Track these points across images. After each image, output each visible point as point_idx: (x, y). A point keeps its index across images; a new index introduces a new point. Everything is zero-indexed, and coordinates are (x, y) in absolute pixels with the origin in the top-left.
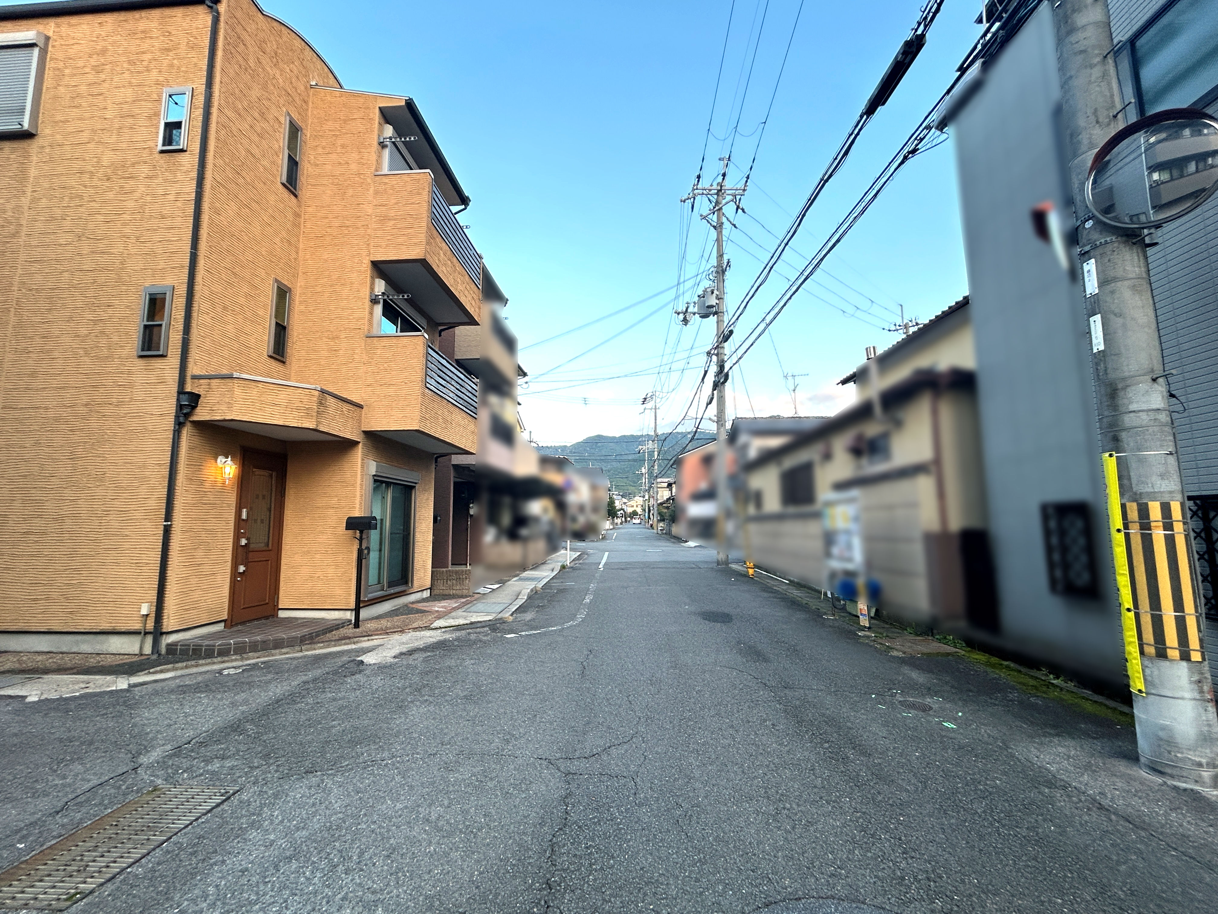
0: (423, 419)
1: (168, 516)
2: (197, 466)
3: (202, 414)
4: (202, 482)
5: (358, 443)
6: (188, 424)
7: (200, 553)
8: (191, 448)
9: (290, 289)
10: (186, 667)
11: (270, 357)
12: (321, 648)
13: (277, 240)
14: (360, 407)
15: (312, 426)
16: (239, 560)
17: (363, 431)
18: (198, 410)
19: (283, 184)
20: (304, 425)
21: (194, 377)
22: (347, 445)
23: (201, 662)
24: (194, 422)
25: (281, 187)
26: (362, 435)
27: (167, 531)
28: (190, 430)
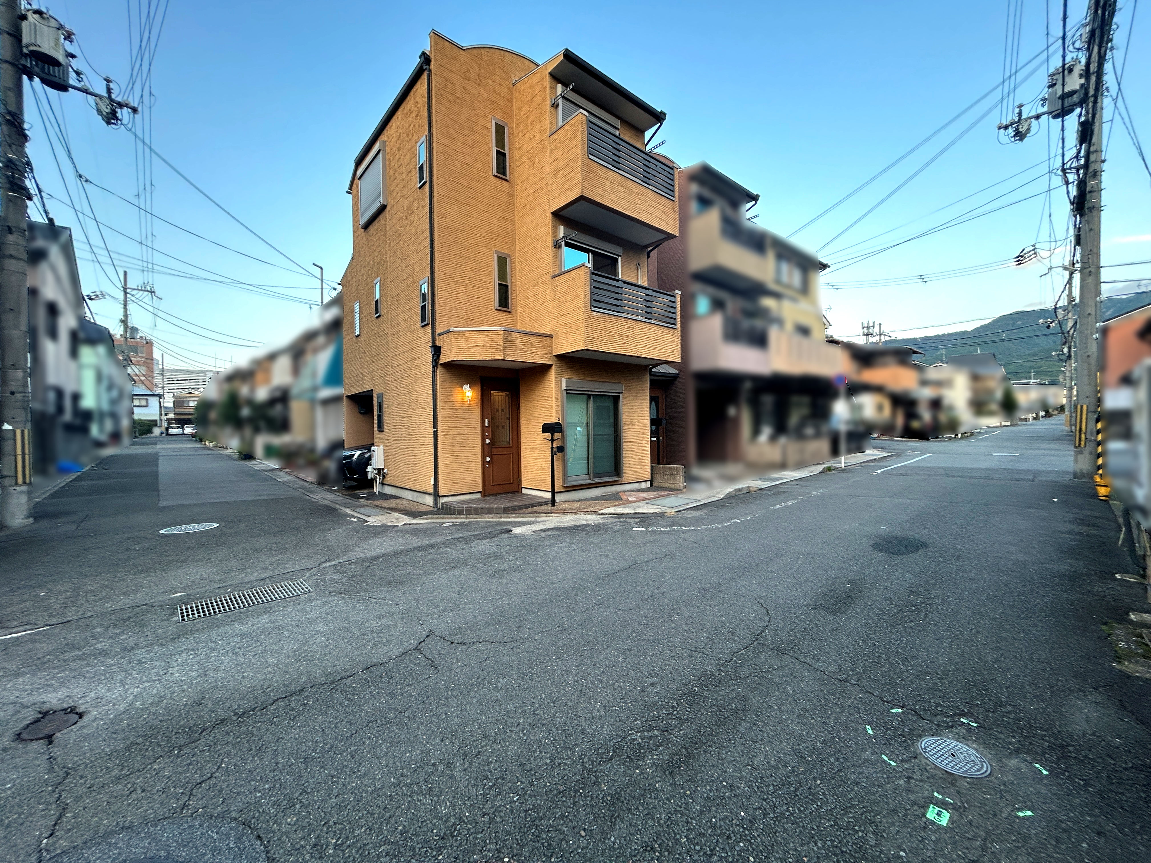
0: (587, 340)
1: (435, 426)
2: (449, 394)
3: (443, 360)
4: (453, 404)
5: (551, 366)
6: (439, 366)
7: (457, 449)
8: (442, 382)
9: (509, 255)
10: (438, 518)
11: (497, 310)
12: (513, 517)
13: (495, 221)
14: (551, 337)
15: (501, 357)
16: (486, 453)
17: (555, 356)
18: (442, 356)
19: (495, 176)
20: (496, 358)
21: (440, 335)
22: (544, 369)
23: (446, 516)
24: (441, 364)
25: (493, 178)
26: (555, 359)
27: (435, 434)
28: (439, 370)
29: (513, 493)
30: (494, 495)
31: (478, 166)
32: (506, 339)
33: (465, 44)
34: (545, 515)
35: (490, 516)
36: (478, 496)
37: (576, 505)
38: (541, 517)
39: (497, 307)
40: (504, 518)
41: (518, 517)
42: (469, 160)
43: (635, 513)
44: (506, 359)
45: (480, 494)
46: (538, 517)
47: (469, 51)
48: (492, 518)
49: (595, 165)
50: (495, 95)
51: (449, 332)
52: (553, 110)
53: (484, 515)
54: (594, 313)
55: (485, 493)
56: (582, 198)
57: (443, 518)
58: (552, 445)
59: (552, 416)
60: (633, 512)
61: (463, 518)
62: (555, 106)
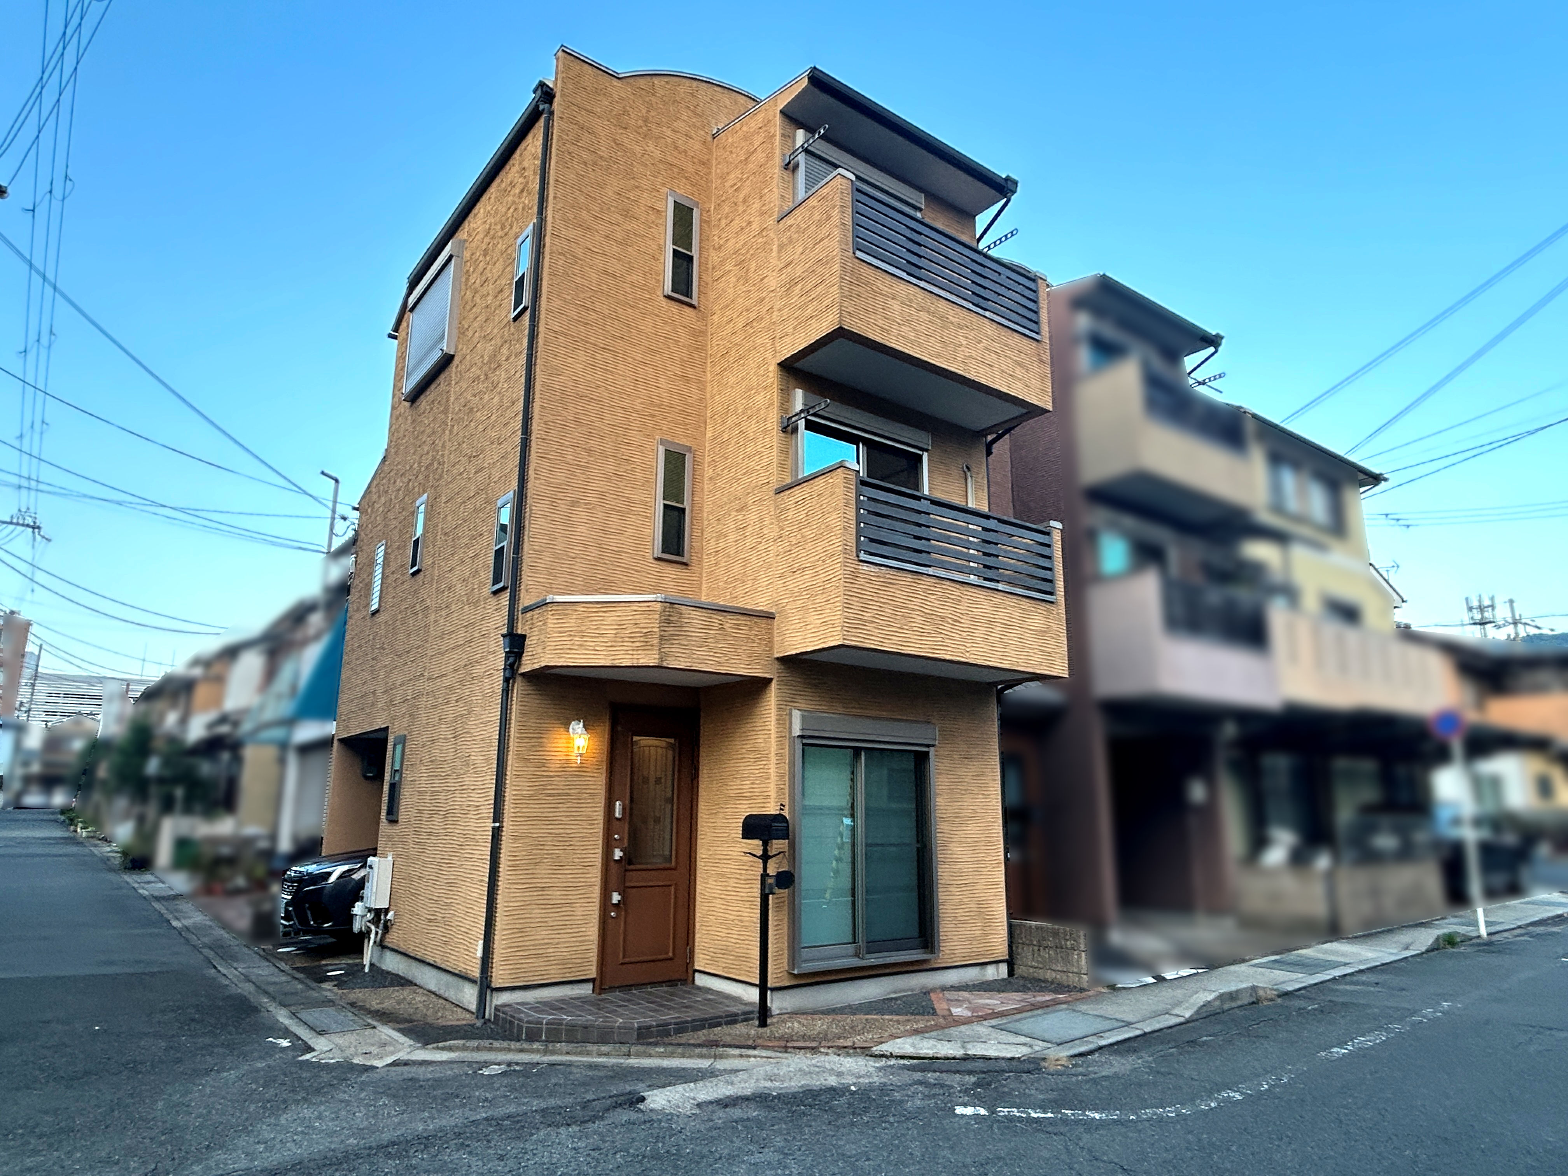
0: (849, 624)
1: (498, 815)
2: (537, 740)
3: (528, 664)
4: (543, 763)
5: (770, 680)
6: (519, 679)
7: (543, 871)
8: (523, 714)
9: (689, 449)
11: (658, 559)
12: (660, 1056)
13: (663, 382)
14: (769, 616)
16: (613, 881)
17: (778, 659)
18: (526, 658)
19: (668, 297)
20: (643, 662)
21: (526, 610)
22: (757, 687)
24: (523, 675)
25: (665, 302)
26: (777, 665)
27: (497, 834)
28: (519, 687)
29: (672, 983)
30: (625, 988)
31: (635, 278)
32: (667, 621)
33: (621, 69)
34: (737, 1052)
35: (604, 1048)
36: (586, 990)
37: (820, 1025)
38: (727, 1057)
39: (658, 553)
40: (638, 1055)
41: (671, 1055)
42: (615, 267)
43: (966, 1058)
44: (665, 664)
45: (590, 986)
46: (721, 1057)
47: (631, 80)
48: (607, 1055)
49: (869, 271)
50: (676, 153)
51: (543, 604)
52: (787, 175)
53: (590, 1047)
54: (865, 567)
55: (601, 984)
56: (840, 333)
57: (491, 1049)
58: (765, 868)
59: (768, 797)
60: (960, 1053)
61: (537, 1051)
62: (790, 167)
